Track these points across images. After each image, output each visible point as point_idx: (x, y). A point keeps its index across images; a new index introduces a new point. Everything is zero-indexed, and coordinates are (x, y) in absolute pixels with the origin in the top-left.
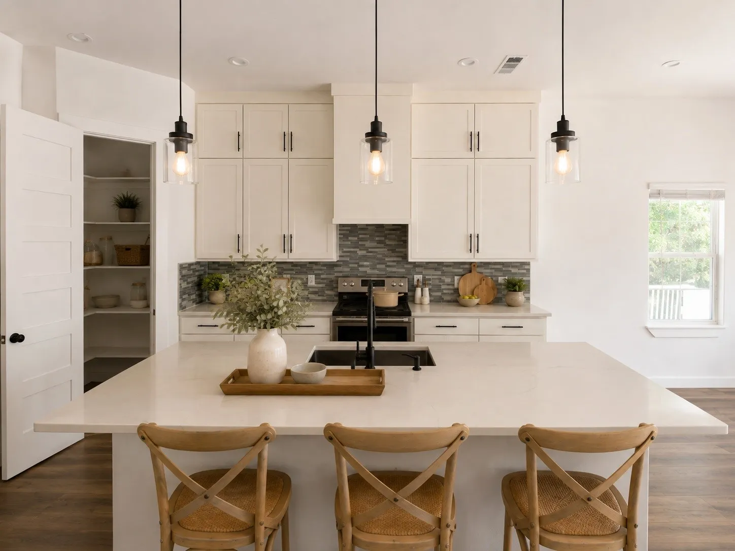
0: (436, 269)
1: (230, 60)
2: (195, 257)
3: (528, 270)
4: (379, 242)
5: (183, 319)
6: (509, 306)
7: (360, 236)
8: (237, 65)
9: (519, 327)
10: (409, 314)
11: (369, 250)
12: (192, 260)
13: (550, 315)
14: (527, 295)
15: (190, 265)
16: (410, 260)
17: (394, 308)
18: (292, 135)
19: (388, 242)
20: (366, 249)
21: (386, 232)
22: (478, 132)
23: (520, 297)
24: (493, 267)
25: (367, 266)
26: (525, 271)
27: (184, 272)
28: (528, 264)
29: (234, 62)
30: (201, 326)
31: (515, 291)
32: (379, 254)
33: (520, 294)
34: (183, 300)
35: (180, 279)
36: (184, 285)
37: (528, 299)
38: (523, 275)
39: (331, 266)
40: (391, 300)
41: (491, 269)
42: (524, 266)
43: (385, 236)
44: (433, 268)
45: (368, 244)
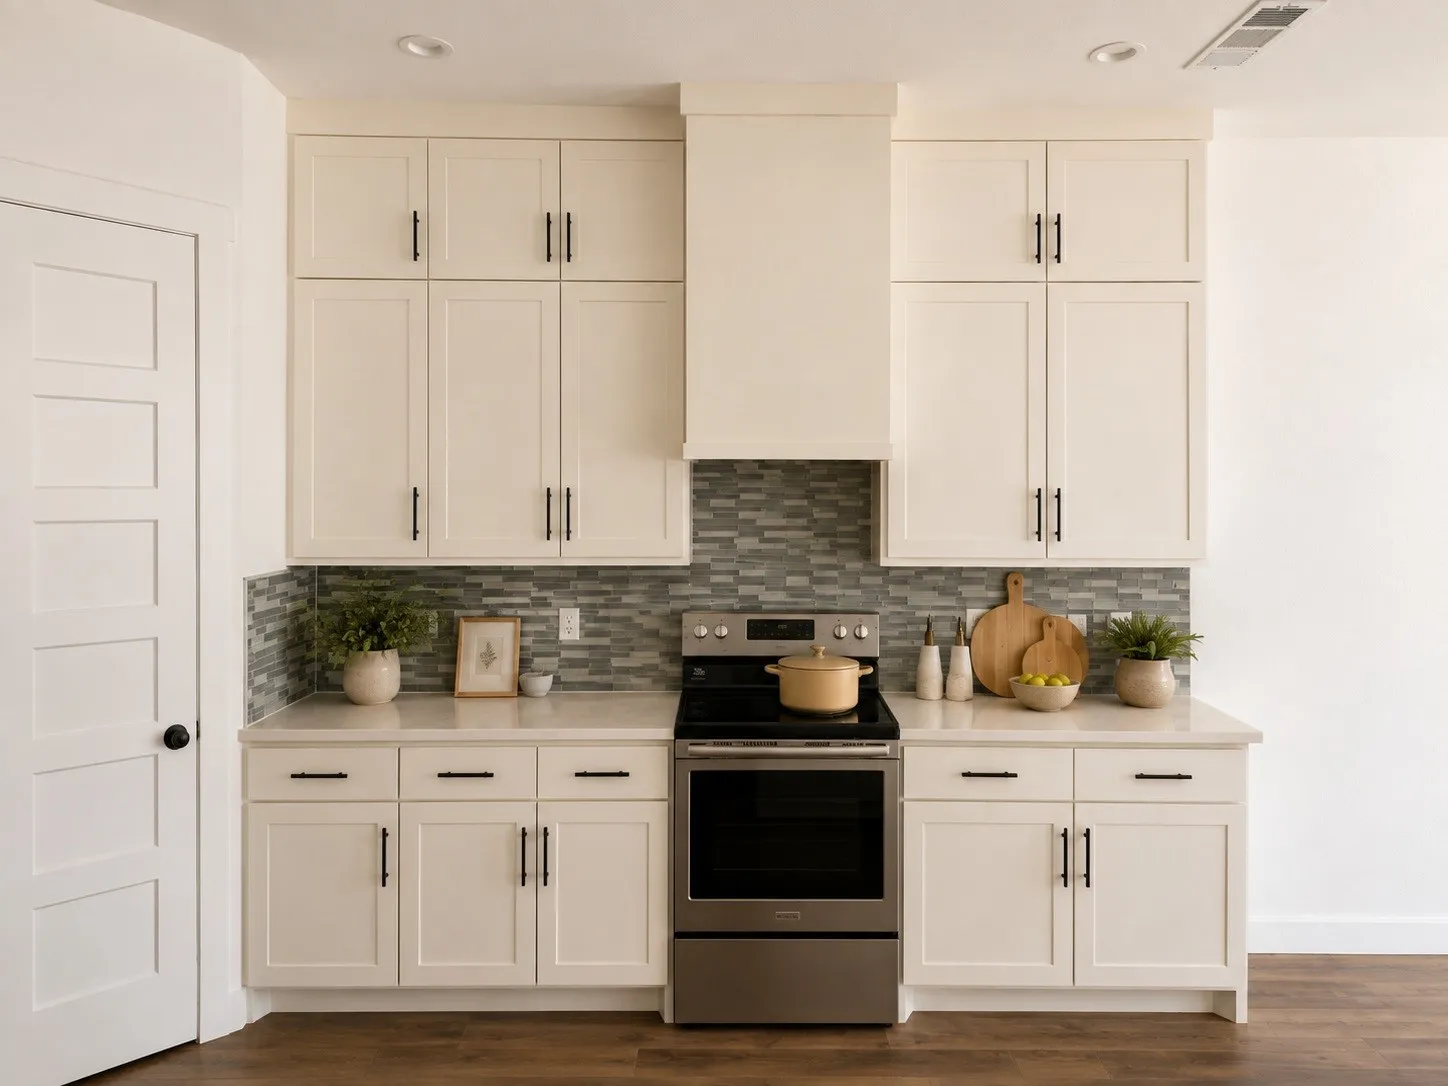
0: (943, 591)
1: (400, 41)
2: (289, 553)
3: (1185, 595)
4: (793, 514)
5: (253, 753)
6: (1128, 704)
7: (743, 496)
8: (417, 55)
9: (1180, 777)
10: (891, 732)
11: (767, 534)
12: (279, 564)
13: (1258, 737)
14: (1181, 670)
15: (273, 580)
16: (884, 562)
17: (849, 713)
18: (569, 222)
19: (817, 514)
20: (759, 532)
21: (813, 484)
22: (1059, 215)
23: (1163, 674)
24: (1095, 583)
25: (759, 581)
26: (1176, 597)
27: (262, 605)
28: (1183, 574)
29: (412, 48)
30: (303, 776)
31: (1146, 657)
32: (793, 547)
33: (1164, 667)
34: (257, 690)
35: (250, 628)
36: (259, 645)
37: (1185, 680)
38: (1171, 607)
39: (659, 579)
40: (841, 690)
41: (1090, 589)
42: (1175, 578)
43: (809, 495)
44: (934, 589)
45: (763, 519)
